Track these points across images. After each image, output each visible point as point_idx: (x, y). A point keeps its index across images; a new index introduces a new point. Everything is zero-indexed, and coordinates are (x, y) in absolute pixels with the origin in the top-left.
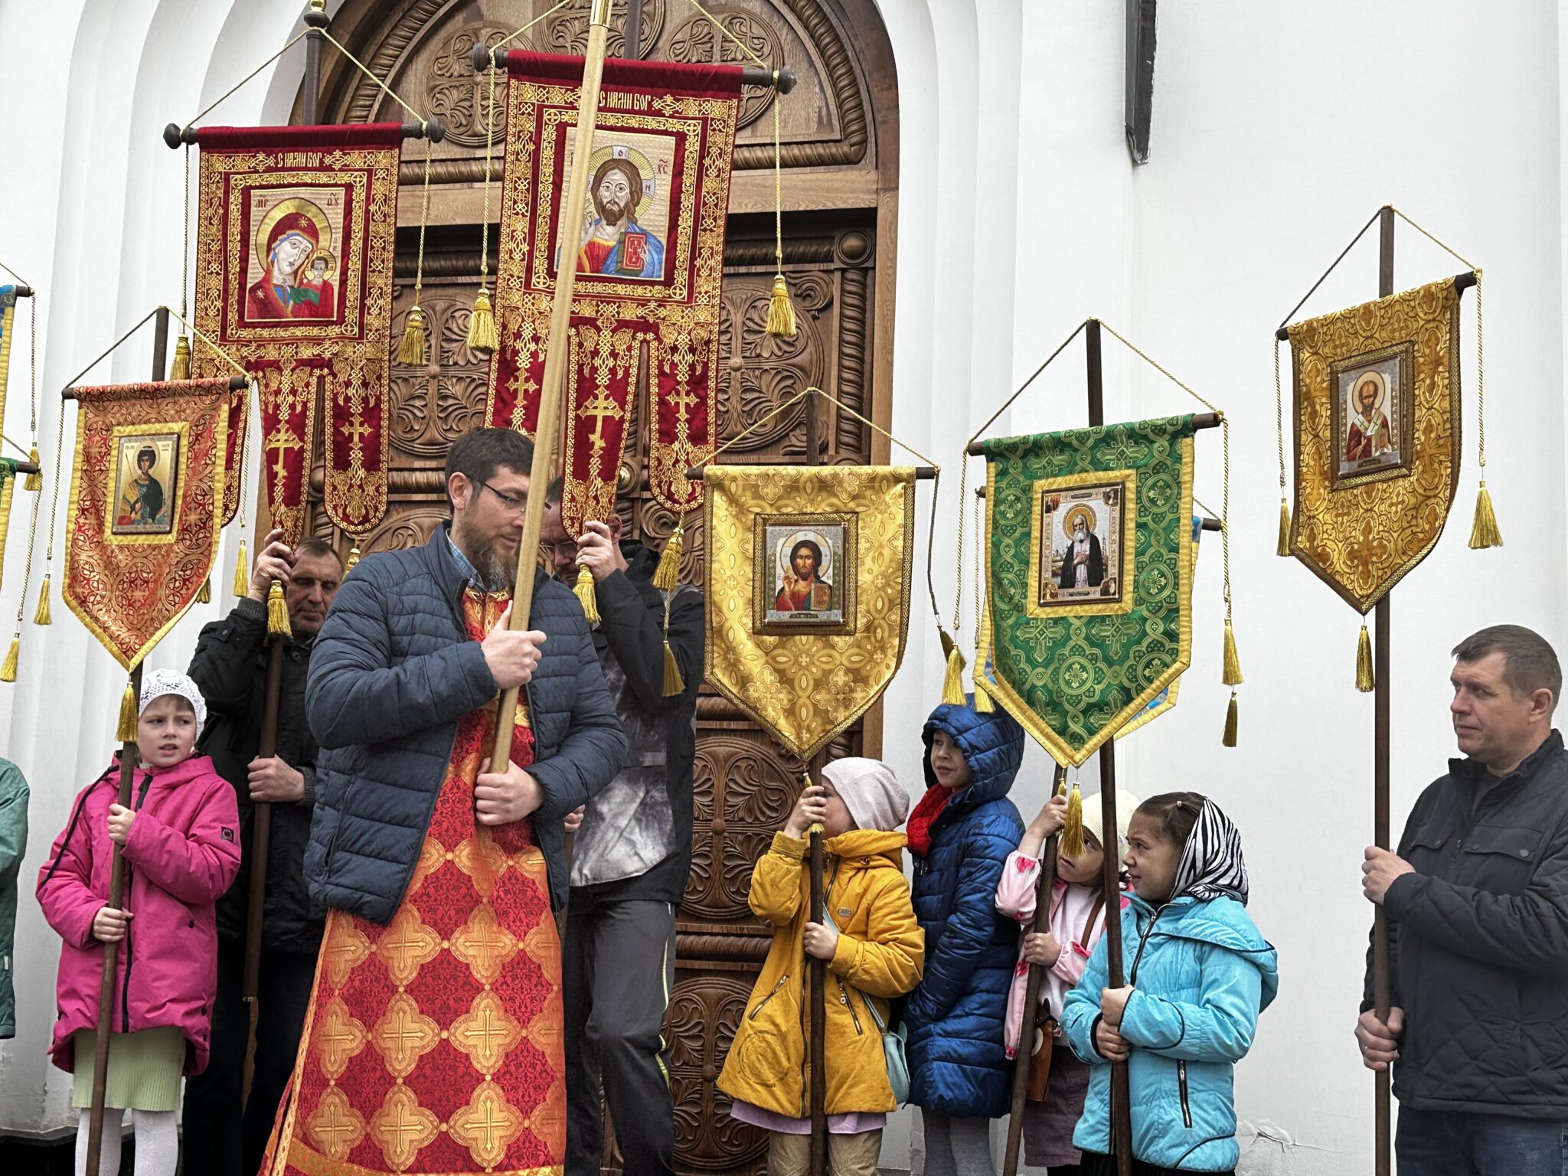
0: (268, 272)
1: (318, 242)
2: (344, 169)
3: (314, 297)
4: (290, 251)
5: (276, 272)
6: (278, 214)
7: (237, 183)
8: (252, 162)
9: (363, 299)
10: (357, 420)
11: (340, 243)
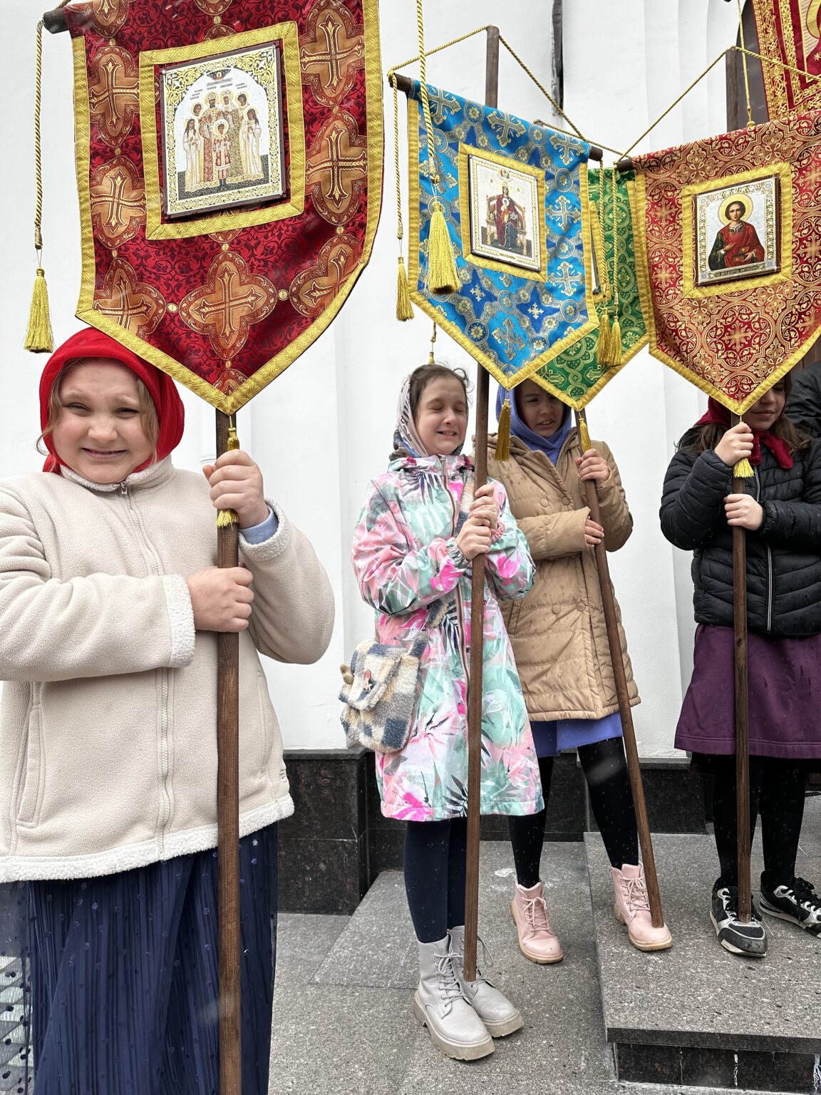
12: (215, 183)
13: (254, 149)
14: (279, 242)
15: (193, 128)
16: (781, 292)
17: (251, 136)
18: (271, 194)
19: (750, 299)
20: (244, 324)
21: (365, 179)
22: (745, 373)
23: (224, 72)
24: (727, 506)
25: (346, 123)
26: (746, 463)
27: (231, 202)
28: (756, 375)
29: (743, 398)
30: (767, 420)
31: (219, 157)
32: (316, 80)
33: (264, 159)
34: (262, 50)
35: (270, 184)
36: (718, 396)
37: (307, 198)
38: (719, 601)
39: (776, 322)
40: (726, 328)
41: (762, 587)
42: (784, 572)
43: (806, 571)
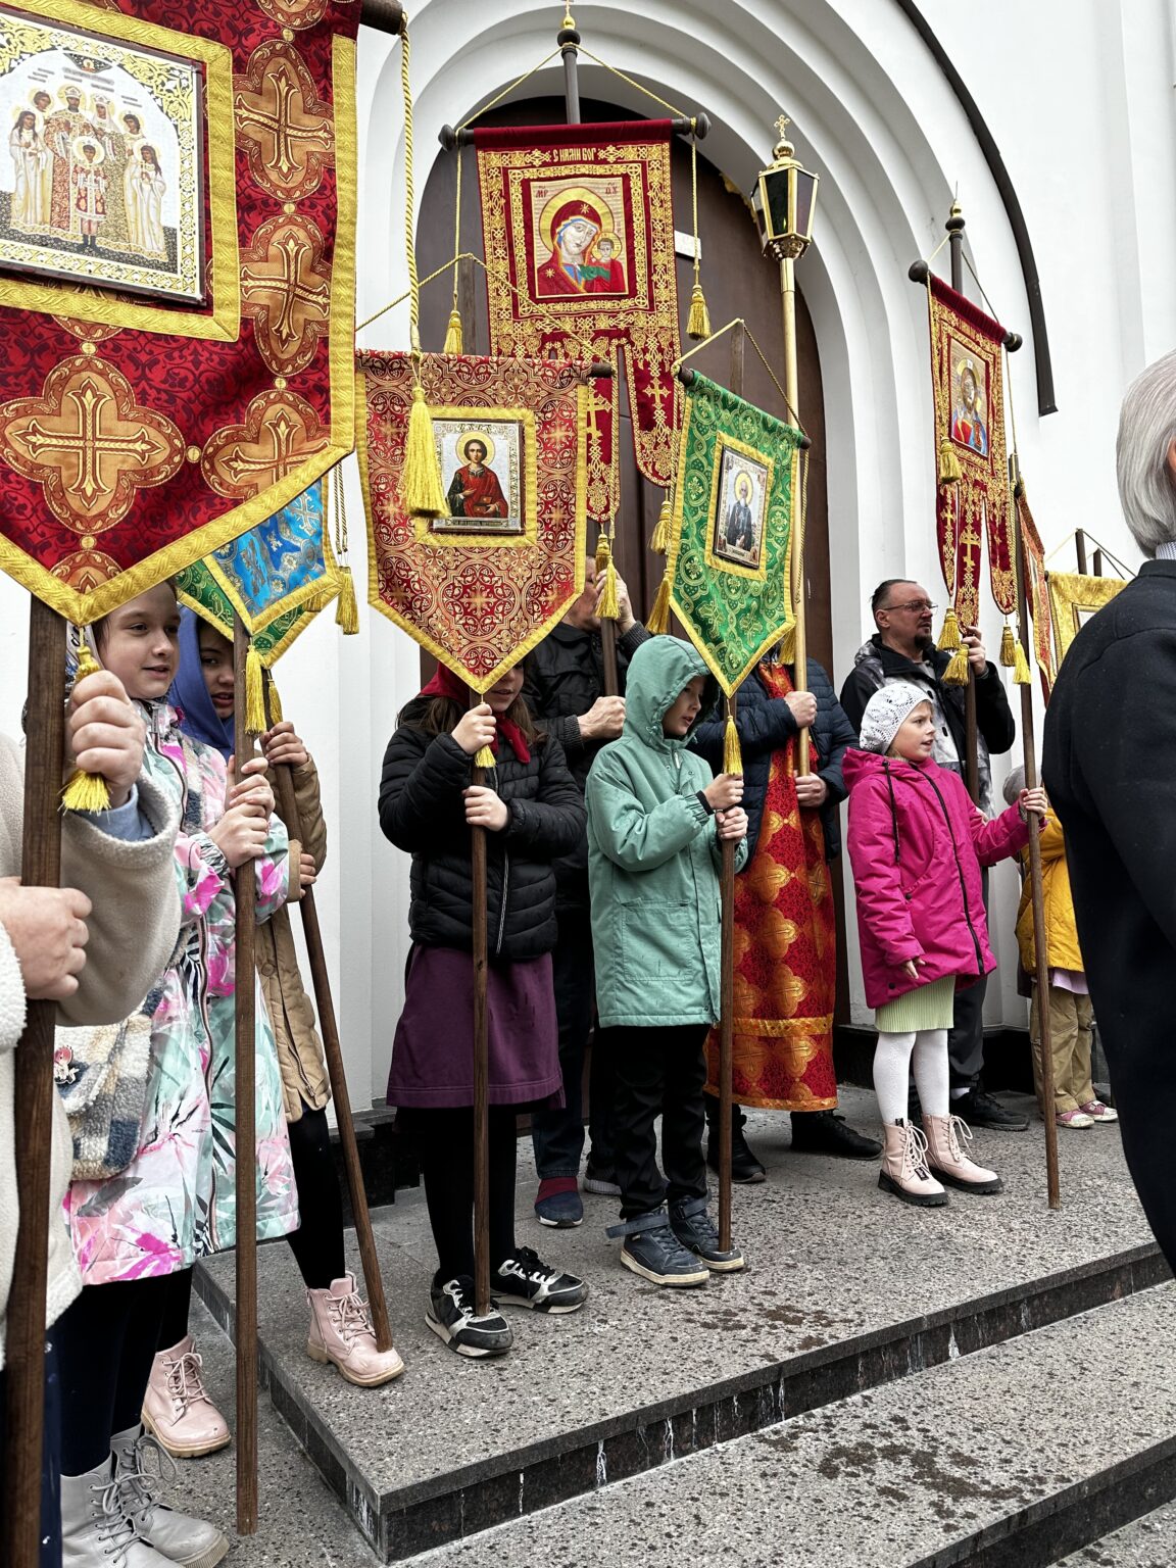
0: (555, 253)
1: (601, 225)
2: (619, 161)
3: (606, 274)
4: (574, 233)
5: (563, 252)
6: (559, 203)
7: (516, 177)
8: (529, 158)
9: (650, 275)
10: (656, 382)
11: (623, 226)
12: (74, 234)
13: (152, 212)
14: (197, 373)
15: (33, 127)
16: (526, 558)
17: (147, 187)
18: (180, 292)
19: (492, 559)
20: (125, 483)
21: (325, 324)
22: (487, 645)
23: (99, 66)
24: (468, 801)
25: (312, 237)
26: (487, 751)
27: (105, 278)
28: (499, 649)
29: (484, 674)
30: (505, 701)
31: (82, 197)
32: (255, 150)
33: (170, 234)
34: (173, 64)
35: (179, 276)
36: (457, 668)
37: (245, 323)
38: (445, 917)
39: (521, 591)
40: (465, 587)
41: (495, 901)
42: (520, 885)
43: (541, 884)
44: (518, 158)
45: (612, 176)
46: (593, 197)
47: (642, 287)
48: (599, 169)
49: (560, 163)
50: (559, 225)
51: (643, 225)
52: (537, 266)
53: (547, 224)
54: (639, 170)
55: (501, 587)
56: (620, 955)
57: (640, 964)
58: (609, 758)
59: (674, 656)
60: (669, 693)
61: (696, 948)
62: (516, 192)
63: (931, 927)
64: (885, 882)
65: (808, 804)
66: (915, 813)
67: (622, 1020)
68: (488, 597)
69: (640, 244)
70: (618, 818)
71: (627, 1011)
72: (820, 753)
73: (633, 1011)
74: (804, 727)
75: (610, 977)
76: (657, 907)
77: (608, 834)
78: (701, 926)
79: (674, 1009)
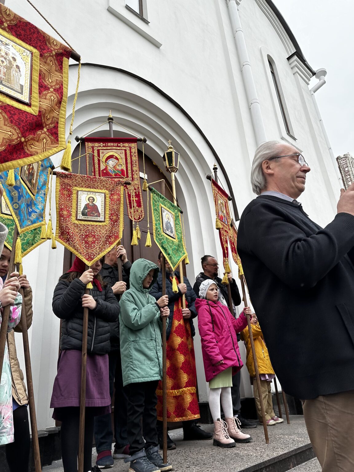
0: (106, 167)
1: (119, 161)
2: (124, 146)
3: (120, 172)
4: (111, 163)
5: (108, 167)
6: (107, 155)
7: (96, 149)
8: (99, 145)
9: (132, 172)
10: (134, 197)
11: (125, 161)
13: (17, 80)
16: (105, 228)
17: (17, 74)
18: (23, 100)
19: (95, 228)
22: (92, 252)
24: (83, 299)
28: (96, 253)
29: (91, 260)
32: (43, 75)
35: (23, 96)
37: (40, 112)
38: (74, 339)
39: (103, 237)
40: (86, 236)
41: (91, 333)
42: (100, 328)
43: (106, 328)
44: (96, 144)
45: (122, 150)
46: (117, 154)
47: (130, 175)
48: (118, 148)
49: (108, 146)
50: (107, 160)
51: (130, 161)
52: (101, 170)
53: (104, 160)
54: (129, 149)
55: (97, 236)
56: (132, 359)
57: (138, 361)
58: (128, 294)
59: (145, 264)
60: (144, 275)
61: (156, 354)
62: (96, 152)
63: (224, 351)
64: (210, 337)
65: (186, 318)
66: (217, 316)
67: (133, 381)
68: (93, 238)
69: (129, 166)
70: (131, 312)
71: (134, 378)
72: (188, 302)
73: (136, 377)
74: (183, 294)
75: (128, 366)
76: (143, 341)
77: (128, 317)
78: (157, 347)
79: (150, 375)
